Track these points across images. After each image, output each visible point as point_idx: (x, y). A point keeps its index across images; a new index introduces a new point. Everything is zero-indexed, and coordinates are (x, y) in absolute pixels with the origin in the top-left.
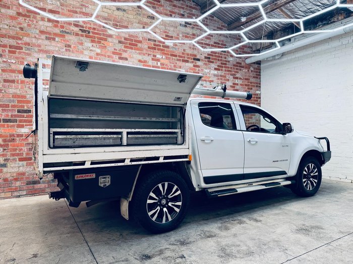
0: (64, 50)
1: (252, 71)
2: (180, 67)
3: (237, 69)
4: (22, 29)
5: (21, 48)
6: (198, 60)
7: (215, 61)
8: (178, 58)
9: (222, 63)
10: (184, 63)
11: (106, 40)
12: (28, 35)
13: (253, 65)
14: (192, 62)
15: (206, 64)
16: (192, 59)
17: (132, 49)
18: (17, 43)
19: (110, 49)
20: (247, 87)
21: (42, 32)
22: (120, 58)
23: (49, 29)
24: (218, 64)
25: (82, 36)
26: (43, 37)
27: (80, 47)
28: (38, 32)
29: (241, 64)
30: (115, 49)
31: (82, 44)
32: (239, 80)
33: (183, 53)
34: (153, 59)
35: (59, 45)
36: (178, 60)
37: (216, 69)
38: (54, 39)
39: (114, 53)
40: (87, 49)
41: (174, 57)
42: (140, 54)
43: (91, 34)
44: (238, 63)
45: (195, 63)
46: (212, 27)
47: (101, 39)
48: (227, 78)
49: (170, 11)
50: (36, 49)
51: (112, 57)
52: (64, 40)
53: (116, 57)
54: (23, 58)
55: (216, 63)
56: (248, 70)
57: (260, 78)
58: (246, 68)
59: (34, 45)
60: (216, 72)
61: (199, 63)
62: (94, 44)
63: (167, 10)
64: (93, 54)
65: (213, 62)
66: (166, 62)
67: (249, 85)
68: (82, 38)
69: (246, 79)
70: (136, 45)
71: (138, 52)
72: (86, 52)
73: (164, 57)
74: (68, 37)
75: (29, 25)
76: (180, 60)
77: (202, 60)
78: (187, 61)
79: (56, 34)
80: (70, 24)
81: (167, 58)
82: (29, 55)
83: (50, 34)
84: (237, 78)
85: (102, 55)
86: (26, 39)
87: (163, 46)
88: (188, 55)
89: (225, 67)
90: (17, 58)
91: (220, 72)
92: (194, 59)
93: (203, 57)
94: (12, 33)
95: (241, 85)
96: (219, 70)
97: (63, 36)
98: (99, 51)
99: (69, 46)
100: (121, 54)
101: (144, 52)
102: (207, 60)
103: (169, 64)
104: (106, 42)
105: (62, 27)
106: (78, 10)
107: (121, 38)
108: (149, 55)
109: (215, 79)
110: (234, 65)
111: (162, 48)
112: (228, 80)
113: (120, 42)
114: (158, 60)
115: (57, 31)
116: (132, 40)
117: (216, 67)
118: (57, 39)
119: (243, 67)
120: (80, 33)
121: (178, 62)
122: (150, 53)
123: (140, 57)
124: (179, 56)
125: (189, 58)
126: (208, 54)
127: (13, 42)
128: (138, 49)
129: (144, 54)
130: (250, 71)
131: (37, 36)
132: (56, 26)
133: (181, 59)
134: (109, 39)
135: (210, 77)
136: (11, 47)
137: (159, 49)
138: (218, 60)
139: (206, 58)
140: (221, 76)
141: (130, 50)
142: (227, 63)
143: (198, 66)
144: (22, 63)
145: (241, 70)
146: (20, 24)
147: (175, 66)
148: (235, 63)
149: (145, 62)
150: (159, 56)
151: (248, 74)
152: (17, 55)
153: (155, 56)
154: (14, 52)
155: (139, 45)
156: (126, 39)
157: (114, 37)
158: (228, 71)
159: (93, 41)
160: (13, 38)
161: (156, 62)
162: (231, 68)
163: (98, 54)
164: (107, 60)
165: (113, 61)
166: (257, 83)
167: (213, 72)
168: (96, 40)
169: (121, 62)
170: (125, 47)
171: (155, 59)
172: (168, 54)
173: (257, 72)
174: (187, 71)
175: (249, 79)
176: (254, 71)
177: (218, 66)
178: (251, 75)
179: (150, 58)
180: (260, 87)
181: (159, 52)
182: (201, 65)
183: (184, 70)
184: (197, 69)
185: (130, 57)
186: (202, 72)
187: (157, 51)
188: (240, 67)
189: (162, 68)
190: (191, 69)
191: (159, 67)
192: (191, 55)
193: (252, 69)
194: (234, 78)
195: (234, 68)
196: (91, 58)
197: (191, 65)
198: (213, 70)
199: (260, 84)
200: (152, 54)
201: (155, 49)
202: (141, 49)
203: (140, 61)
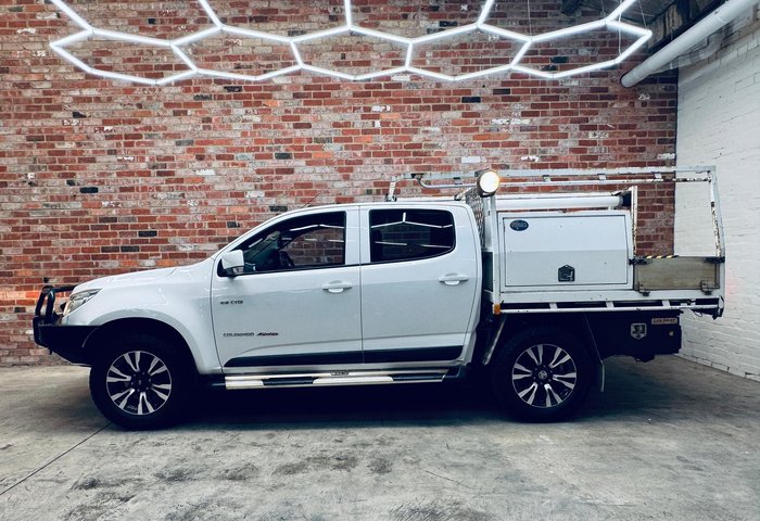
0: (201, 128)
1: (644, 104)
2: (428, 123)
3: (593, 105)
4: (140, 106)
5: (140, 136)
6: (477, 100)
7: (522, 96)
8: (423, 104)
9: (543, 98)
10: (438, 113)
11: (269, 97)
12: (148, 114)
13: (649, 86)
14: (460, 108)
15: (497, 107)
16: (458, 101)
17: (319, 103)
18: (136, 130)
19: (280, 112)
20: (625, 148)
21: (168, 105)
22: (297, 126)
23: (178, 98)
24: (532, 101)
25: (229, 98)
26: (170, 112)
27: (226, 117)
28: (162, 105)
29: (606, 90)
30: (286, 111)
31: (228, 112)
32: (598, 133)
33: (435, 93)
34: (363, 117)
35: (192, 121)
36: (422, 109)
37: (525, 114)
38: (185, 113)
39: (285, 119)
40: (237, 120)
41: (412, 105)
42: (335, 111)
43: (244, 92)
44: (594, 90)
45: (468, 108)
46: (515, 17)
47: (262, 96)
48: (562, 131)
49: (403, 9)
50: (161, 133)
51: (282, 127)
52: (201, 112)
53: (289, 125)
54: (143, 152)
55: (527, 99)
56: (632, 104)
57: (675, 119)
58: (624, 98)
59: (158, 128)
60: (526, 121)
61: (477, 107)
62: (250, 109)
63: (395, 7)
64: (248, 127)
65: (517, 99)
66: (396, 117)
67: (634, 141)
68: (228, 102)
69: (626, 127)
70: (329, 95)
71: (331, 107)
72: (236, 126)
73: (389, 108)
74: (206, 105)
75: (149, 98)
76: (427, 108)
77: (487, 99)
78: (447, 108)
79: (188, 105)
80: (208, 81)
81: (395, 109)
82: (151, 144)
83: (179, 105)
84: (593, 128)
85: (264, 126)
86: (147, 121)
87: (387, 86)
88: (448, 93)
89: (553, 106)
90: (136, 152)
91: (537, 121)
92: (464, 100)
93: (489, 91)
94: (128, 116)
95: (606, 143)
96: (535, 114)
97: (199, 105)
98: (257, 119)
99: (209, 120)
100: (298, 118)
101: (346, 105)
102: (499, 96)
103: (400, 121)
104: (270, 101)
105: (197, 89)
106: (221, 54)
107: (299, 87)
108: (355, 109)
109: (524, 139)
110: (583, 97)
111: (383, 90)
112: (565, 136)
113: (296, 96)
114: (376, 116)
115: (189, 98)
116: (319, 88)
117: (527, 109)
118: (189, 112)
119: (613, 97)
120: (226, 93)
121: (422, 114)
122: (356, 105)
123: (337, 118)
124: (426, 100)
125: (451, 100)
126: (504, 83)
127: (129, 129)
128: (331, 103)
129: (345, 110)
130: (638, 105)
131: (161, 113)
132: (187, 91)
133: (431, 105)
134: (276, 94)
135: (508, 135)
136: (127, 137)
137: (376, 95)
138: (534, 91)
139: (496, 92)
140: (542, 128)
141: (316, 107)
142: (561, 95)
143: (476, 115)
144: (143, 160)
145: (605, 105)
146: (137, 98)
147: (414, 123)
148: (585, 92)
149: (347, 124)
150: (376, 108)
151: (629, 115)
152: (135, 148)
153: (369, 109)
154: (131, 144)
155: (335, 93)
156: (307, 87)
157: (285, 88)
158: (564, 113)
159: (247, 104)
160: (129, 122)
161: (370, 122)
162: (574, 105)
163: (256, 126)
164: (271, 134)
165: (284, 133)
166: (663, 133)
167: (517, 122)
168: (253, 100)
169: (299, 133)
170: (306, 103)
171: (369, 115)
172: (399, 101)
173: (663, 104)
174: (445, 130)
175: (634, 126)
176: (652, 104)
177: (533, 106)
178: (642, 114)
179: (358, 115)
180: (674, 142)
181: (377, 99)
182: (483, 112)
183: (438, 129)
184: (474, 120)
185: (316, 121)
186: (488, 127)
187: (372, 98)
188: (602, 98)
189: (385, 132)
190: (455, 123)
191: (376, 131)
192: (456, 92)
193: (644, 97)
194: (582, 128)
195: (583, 105)
196: (244, 134)
197: (457, 115)
198: (518, 117)
199: (674, 133)
200: (362, 105)
201: (368, 94)
202: (339, 101)
203: (336, 125)
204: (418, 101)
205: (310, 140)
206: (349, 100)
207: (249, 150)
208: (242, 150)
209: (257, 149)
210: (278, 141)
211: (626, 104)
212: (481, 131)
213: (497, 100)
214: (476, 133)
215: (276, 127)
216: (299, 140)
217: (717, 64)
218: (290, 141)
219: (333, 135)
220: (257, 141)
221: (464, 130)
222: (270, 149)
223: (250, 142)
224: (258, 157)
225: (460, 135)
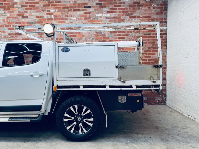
1: (154, 8)
2: (72, 16)
3: (134, 9)
6: (90, 7)
7: (107, 5)
8: (69, 9)
9: (115, 6)
10: (75, 12)
11: (13, 7)
13: (156, 1)
14: (83, 10)
15: (97, 10)
16: (83, 7)
17: (31, 9)
19: (16, 12)
22: (23, 17)
24: (111, 7)
29: (139, 3)
30: (19, 12)
32: (136, 19)
33: (74, 4)
34: (47, 14)
36: (69, 11)
37: (108, 12)
39: (19, 15)
40: (1, 15)
41: (65, 9)
42: (37, 12)
43: (4, 5)
44: (135, 3)
45: (86, 10)
47: (10, 7)
48: (122, 18)
51: (17, 18)
53: (20, 17)
55: (109, 6)
56: (149, 8)
57: (166, 14)
58: (146, 5)
60: (108, 15)
61: (90, 10)
62: (6, 11)
64: (5, 18)
65: (105, 7)
66: (59, 14)
69: (147, 17)
70: (34, 6)
71: (35, 10)
73: (57, 11)
76: (71, 10)
77: (93, 7)
78: (78, 10)
81: (59, 11)
84: (134, 17)
85: (11, 17)
87: (56, 2)
88: (79, 4)
89: (119, 9)
91: (113, 15)
92: (85, 7)
93: (94, 4)
96: (112, 12)
98: (9, 15)
100: (23, 14)
101: (41, 9)
102: (98, 6)
103: (61, 15)
104: (13, 8)
107: (23, 3)
108: (44, 11)
110: (130, 6)
111: (55, 4)
112: (123, 20)
113: (23, 6)
114: (52, 14)
116: (31, 3)
117: (109, 10)
119: (142, 6)
121: (69, 12)
122: (45, 9)
123: (37, 14)
124: (71, 7)
125: (80, 7)
126: (100, 1)
128: (36, 9)
129: (40, 11)
130: (152, 8)
133: (72, 9)
134: (15, 6)
135: (102, 20)
137: (52, 5)
138: (112, 4)
139: (97, 4)
140: (114, 17)
141: (30, 10)
142: (122, 5)
143: (89, 13)
145: (139, 9)
147: (66, 16)
148: (131, 3)
149: (41, 17)
150: (52, 11)
151: (148, 12)
153: (49, 11)
155: (37, 5)
156: (26, 3)
157: (18, 3)
158: (123, 12)
159: (5, 9)
161: (50, 16)
162: (127, 9)
163: (8, 17)
164: (14, 20)
165: (18, 20)
166: (162, 19)
167: (105, 15)
168: (7, 8)
169: (24, 20)
170: (27, 9)
171: (49, 13)
172: (60, 8)
173: (162, 8)
174: (78, 19)
175: (150, 17)
176: (157, 8)
177: (111, 9)
178: (154, 12)
179: (45, 13)
180: (166, 22)
181: (52, 7)
182: (93, 11)
183: (75, 18)
184: (89, 15)
185: (30, 15)
186: (94, 17)
187: (51, 7)
188: (138, 6)
189: (55, 19)
190: (82, 16)
191: (52, 19)
192: (82, 4)
193: (154, 5)
194: (130, 17)
195: (130, 9)
196: (4, 20)
197: (82, 13)
198: (105, 14)
199: (166, 19)
200: (47, 10)
201: (49, 5)
202: (38, 8)
203: (37, 17)
204: (67, 8)
205: (28, 23)
206: (42, 8)
207: (6, 26)
208: (3, 26)
209: (9, 26)
210: (16, 23)
211: (147, 8)
212: (91, 19)
213: (97, 7)
214: (89, 20)
215: (15, 18)
216: (24, 23)
218: (20, 23)
219: (36, 21)
220: (9, 23)
221: (85, 19)
222: (13, 26)
223: (6, 24)
224: (9, 29)
225: (83, 21)
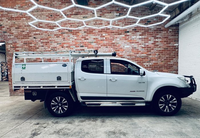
0: (63, 40)
1: (170, 32)
2: (116, 38)
3: (157, 32)
4: (49, 35)
5: (49, 42)
6: (128, 32)
9: (145, 31)
10: (119, 35)
11: (78, 32)
12: (51, 37)
13: (171, 27)
14: (124, 34)
15: (133, 34)
16: (124, 32)
17: (90, 34)
18: (48, 41)
19: (81, 36)
20: (165, 43)
21: (55, 35)
22: (85, 39)
23: (57, 33)
24: (142, 32)
25: (69, 33)
26: (56, 37)
27: (68, 38)
28: (54, 35)
29: (161, 29)
30: (83, 36)
31: (69, 36)
32: (159, 39)
33: (118, 30)
34: (101, 37)
35: (61, 39)
36: (115, 34)
37: (140, 35)
38: (59, 37)
39: (82, 38)
40: (71, 38)
41: (112, 34)
43: (73, 32)
44: (157, 29)
45: (126, 34)
46: (138, 12)
47: (77, 32)
48: (149, 39)
49: (110, 11)
50: (53, 42)
51: (81, 40)
52: (63, 37)
53: (83, 39)
54: (50, 46)
55: (141, 31)
56: (167, 32)
57: (178, 35)
58: (165, 30)
59: (53, 40)
60: (141, 37)
61: (128, 34)
62: (74, 36)
63: (108, 10)
64: (73, 40)
65: (138, 32)
66: (109, 36)
67: (168, 41)
68: (69, 34)
69: (166, 38)
70: (93, 32)
71: (93, 35)
72: (71, 40)
74: (64, 35)
75: (51, 33)
77: (131, 32)
78: (121, 34)
79: (60, 35)
80: (64, 29)
81: (108, 35)
82: (51, 44)
83: (58, 35)
84: (157, 38)
85: (77, 39)
86: (50, 39)
88: (121, 30)
89: (147, 33)
90: (48, 46)
91: (143, 37)
92: (125, 32)
93: (131, 30)
95: (161, 42)
96: (143, 35)
97: (62, 35)
98: (76, 38)
99: (65, 38)
100: (85, 37)
101: (97, 34)
102: (134, 31)
103: (110, 37)
105: (62, 31)
106: (67, 23)
107: (85, 30)
108: (99, 35)
109: (140, 41)
110: (155, 31)
111: (105, 30)
112: (150, 40)
113: (85, 32)
114: (104, 37)
115: (60, 33)
116: (90, 30)
117: (141, 34)
118: (60, 36)
119: (162, 30)
120: (68, 32)
121: (115, 36)
122: (99, 34)
123: (94, 37)
124: (116, 32)
125: (122, 32)
126: (135, 28)
127: (46, 41)
128: (93, 34)
129: (96, 35)
131: (54, 37)
132: (60, 32)
133: (117, 33)
134: (80, 32)
135: (136, 40)
136: (46, 43)
137: (104, 31)
138: (142, 30)
140: (144, 38)
142: (149, 30)
143: (128, 36)
144: (49, 48)
145: (160, 32)
146: (48, 34)
147: (113, 38)
148: (155, 29)
149: (97, 38)
150: (104, 35)
151: (166, 35)
152: (48, 45)
154: (47, 44)
155: (94, 31)
156: (87, 30)
157: (82, 30)
158: (150, 35)
159: (73, 34)
160: (46, 39)
161: (102, 38)
162: (152, 33)
163: (75, 39)
164: (79, 41)
165: (82, 41)
166: (175, 39)
167: (138, 37)
168: (75, 33)
169: (85, 41)
170: (87, 34)
171: (102, 36)
172: (109, 33)
173: (175, 32)
174: (121, 39)
175: (168, 37)
176: (172, 32)
177: (142, 33)
178: (170, 34)
179: (100, 36)
180: (178, 41)
181: (104, 32)
182: (130, 35)
183: (119, 39)
184: (128, 37)
185: (90, 38)
186: (131, 38)
187: (103, 32)
188: (160, 31)
189: (106, 40)
190: (123, 38)
191: (104, 40)
192: (123, 30)
193: (170, 30)
194: (154, 38)
195: (155, 33)
196: (73, 41)
197: (123, 36)
198: (139, 36)
199: (178, 39)
200: (100, 34)
201: (102, 31)
202: (95, 33)
203: (94, 39)
204: (114, 33)
205: (88, 43)
206: (98, 33)
207: (74, 45)
208: (72, 45)
209: (76, 45)
210: (81, 43)
211: (166, 32)
212: (129, 39)
213: (133, 32)
214: (128, 40)
215: (80, 39)
216: (86, 43)
217: (188, 22)
218: (83, 43)
219: (94, 41)
220: (76, 43)
221: (125, 39)
222: (79, 45)
223: (74, 43)
224: (76, 47)
